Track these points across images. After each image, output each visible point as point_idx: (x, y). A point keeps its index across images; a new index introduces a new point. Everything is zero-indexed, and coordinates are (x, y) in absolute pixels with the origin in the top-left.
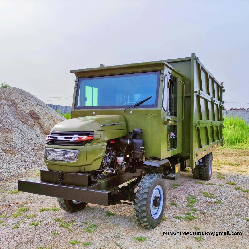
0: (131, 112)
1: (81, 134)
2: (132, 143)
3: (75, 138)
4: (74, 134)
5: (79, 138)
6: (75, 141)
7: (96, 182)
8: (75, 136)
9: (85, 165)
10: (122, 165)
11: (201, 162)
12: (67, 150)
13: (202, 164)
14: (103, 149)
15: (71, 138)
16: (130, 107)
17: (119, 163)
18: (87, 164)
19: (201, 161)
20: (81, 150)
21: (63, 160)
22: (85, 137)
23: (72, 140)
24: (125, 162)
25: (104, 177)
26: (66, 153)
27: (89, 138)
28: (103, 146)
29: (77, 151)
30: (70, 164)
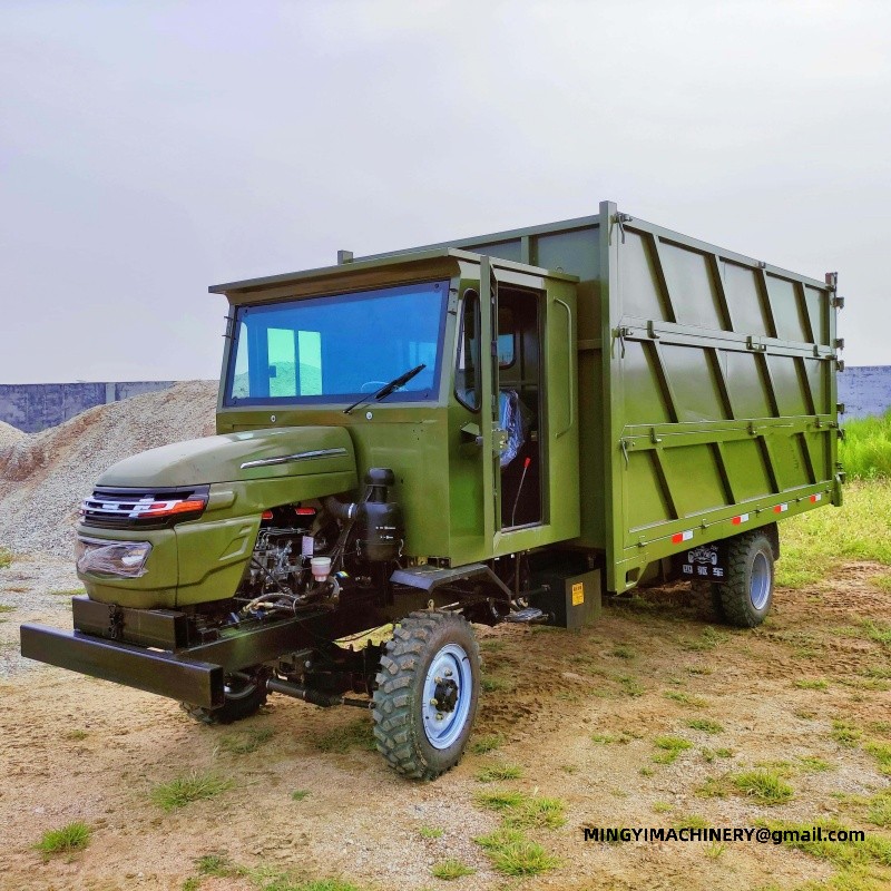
0: (369, 415)
1: (162, 495)
2: (362, 515)
3: (143, 507)
4: (143, 496)
5: (152, 507)
6: (141, 515)
7: (212, 637)
8: (143, 501)
9: (177, 587)
10: (327, 583)
11: (715, 566)
12: (120, 544)
13: (718, 572)
14: (244, 537)
15: (131, 507)
16: (365, 398)
17: (319, 576)
18: (181, 583)
19: (714, 562)
20: (157, 543)
21: (111, 571)
22: (171, 505)
23: (134, 514)
24: (343, 574)
25: (251, 621)
26: (119, 553)
27: (192, 504)
28: (247, 526)
29: (146, 546)
30: (131, 584)
